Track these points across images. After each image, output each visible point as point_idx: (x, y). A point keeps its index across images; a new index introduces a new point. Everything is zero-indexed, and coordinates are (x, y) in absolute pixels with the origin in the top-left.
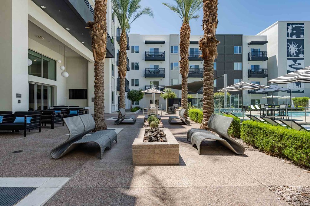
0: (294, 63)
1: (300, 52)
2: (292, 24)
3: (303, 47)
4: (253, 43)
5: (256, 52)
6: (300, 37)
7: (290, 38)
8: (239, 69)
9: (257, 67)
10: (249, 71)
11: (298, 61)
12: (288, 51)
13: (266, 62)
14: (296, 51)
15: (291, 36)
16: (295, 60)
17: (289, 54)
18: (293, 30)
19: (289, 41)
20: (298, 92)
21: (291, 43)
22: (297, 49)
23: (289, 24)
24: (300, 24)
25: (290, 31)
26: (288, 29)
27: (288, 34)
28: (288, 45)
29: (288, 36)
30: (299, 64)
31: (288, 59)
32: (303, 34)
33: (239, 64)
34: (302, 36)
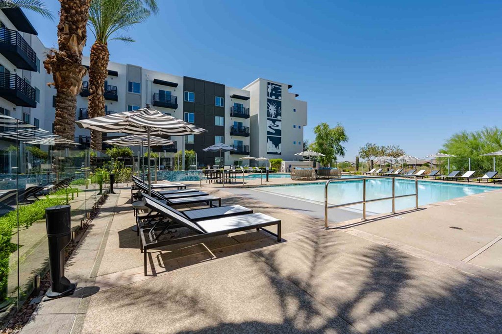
0: (273, 124)
1: (278, 114)
2: (272, 84)
3: (281, 109)
4: (235, 97)
5: (239, 106)
6: (278, 98)
7: (269, 98)
8: (221, 124)
9: (240, 124)
10: (232, 128)
11: (277, 123)
12: (268, 111)
13: (249, 119)
14: (275, 112)
15: (271, 96)
16: (274, 121)
17: (269, 115)
18: (272, 90)
19: (269, 101)
20: (276, 153)
21: (270, 103)
22: (275, 110)
23: (269, 84)
24: (278, 85)
25: (270, 91)
26: (268, 88)
27: (268, 93)
28: (268, 105)
29: (268, 96)
30: (278, 126)
31: (268, 119)
32: (281, 96)
33: (221, 118)
34: (280, 98)
